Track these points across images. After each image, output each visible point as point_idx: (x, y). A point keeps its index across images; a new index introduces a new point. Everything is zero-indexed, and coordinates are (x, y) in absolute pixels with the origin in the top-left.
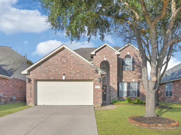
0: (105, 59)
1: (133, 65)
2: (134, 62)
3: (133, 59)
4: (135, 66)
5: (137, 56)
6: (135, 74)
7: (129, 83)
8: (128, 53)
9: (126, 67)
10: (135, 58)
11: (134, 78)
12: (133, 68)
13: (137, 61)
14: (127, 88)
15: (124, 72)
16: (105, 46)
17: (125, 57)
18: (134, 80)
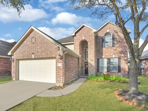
0: (83, 38)
1: (113, 42)
2: (113, 39)
3: (113, 35)
4: (116, 42)
5: (117, 33)
6: (116, 50)
7: (109, 59)
8: (108, 31)
9: (106, 44)
10: (115, 34)
11: (114, 54)
12: (114, 44)
13: (117, 37)
14: (107, 64)
15: (104, 49)
16: (84, 26)
17: (105, 35)
18: (114, 56)
